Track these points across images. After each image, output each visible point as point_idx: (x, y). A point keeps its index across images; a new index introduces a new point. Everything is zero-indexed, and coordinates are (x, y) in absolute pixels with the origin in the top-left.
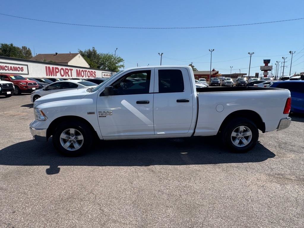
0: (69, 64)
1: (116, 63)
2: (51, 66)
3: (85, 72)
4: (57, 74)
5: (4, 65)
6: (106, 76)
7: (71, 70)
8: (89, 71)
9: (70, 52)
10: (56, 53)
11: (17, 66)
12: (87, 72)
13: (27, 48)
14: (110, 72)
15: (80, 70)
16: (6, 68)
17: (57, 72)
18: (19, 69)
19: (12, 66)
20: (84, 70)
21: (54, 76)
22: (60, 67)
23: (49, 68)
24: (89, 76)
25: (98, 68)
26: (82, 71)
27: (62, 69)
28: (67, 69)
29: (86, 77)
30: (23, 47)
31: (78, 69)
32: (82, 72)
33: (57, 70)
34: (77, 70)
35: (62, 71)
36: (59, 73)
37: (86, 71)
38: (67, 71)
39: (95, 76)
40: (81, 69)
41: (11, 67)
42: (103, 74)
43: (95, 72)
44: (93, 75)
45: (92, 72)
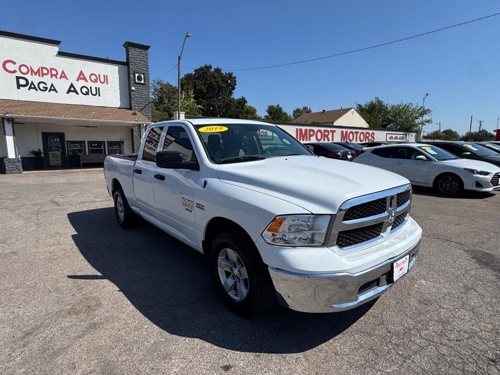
0: (335, 124)
1: (416, 118)
2: (304, 128)
3: (355, 135)
6: (395, 139)
7: (333, 132)
8: (362, 133)
9: (342, 108)
10: (324, 111)
12: (358, 135)
14: (402, 133)
15: (347, 132)
17: (311, 136)
20: (354, 131)
21: (306, 140)
22: (316, 129)
23: (301, 130)
24: (362, 139)
25: (384, 127)
26: (351, 132)
27: (320, 131)
28: (327, 131)
29: (356, 141)
30: (303, 108)
31: (345, 130)
32: (351, 135)
33: (312, 133)
34: (342, 132)
35: (319, 134)
36: (315, 136)
37: (357, 133)
38: (326, 133)
39: (372, 139)
40: (349, 131)
42: (389, 136)
43: (373, 133)
44: (370, 137)
45: (369, 133)
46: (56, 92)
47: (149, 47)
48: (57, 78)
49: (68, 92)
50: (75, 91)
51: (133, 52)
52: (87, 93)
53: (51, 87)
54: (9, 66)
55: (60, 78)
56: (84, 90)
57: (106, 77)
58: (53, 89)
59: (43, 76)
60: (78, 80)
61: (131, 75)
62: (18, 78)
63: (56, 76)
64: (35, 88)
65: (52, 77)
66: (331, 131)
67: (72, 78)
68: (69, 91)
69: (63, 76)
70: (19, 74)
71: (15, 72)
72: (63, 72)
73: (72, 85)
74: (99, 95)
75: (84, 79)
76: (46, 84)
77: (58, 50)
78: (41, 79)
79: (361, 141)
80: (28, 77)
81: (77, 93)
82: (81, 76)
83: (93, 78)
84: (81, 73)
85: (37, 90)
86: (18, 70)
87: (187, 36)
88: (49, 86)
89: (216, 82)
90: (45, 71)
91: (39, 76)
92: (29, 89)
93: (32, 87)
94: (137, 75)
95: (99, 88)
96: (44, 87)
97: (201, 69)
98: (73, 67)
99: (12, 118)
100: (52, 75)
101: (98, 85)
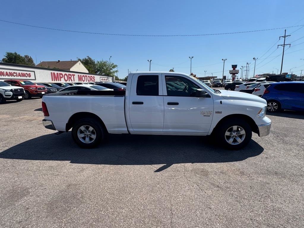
0: (71, 70)
1: (111, 69)
2: (56, 72)
3: (85, 77)
5: (13, 71)
6: (104, 80)
7: (74, 75)
8: (89, 76)
9: (71, 60)
10: (59, 61)
11: (25, 72)
12: (87, 77)
13: (29, 57)
14: (106, 77)
15: (81, 76)
16: (15, 75)
17: (61, 78)
18: (27, 75)
19: (21, 72)
20: (85, 75)
21: (59, 81)
22: (63, 73)
24: (89, 80)
25: (96, 73)
26: (83, 76)
27: (66, 74)
29: (86, 81)
31: (80, 74)
33: (61, 76)
35: (66, 76)
36: (63, 78)
37: (86, 76)
38: (70, 76)
40: (82, 75)
41: (19, 73)
42: (101, 78)
43: (94, 77)
44: (93, 79)
45: (92, 76)
66: (73, 75)
79: (89, 81)
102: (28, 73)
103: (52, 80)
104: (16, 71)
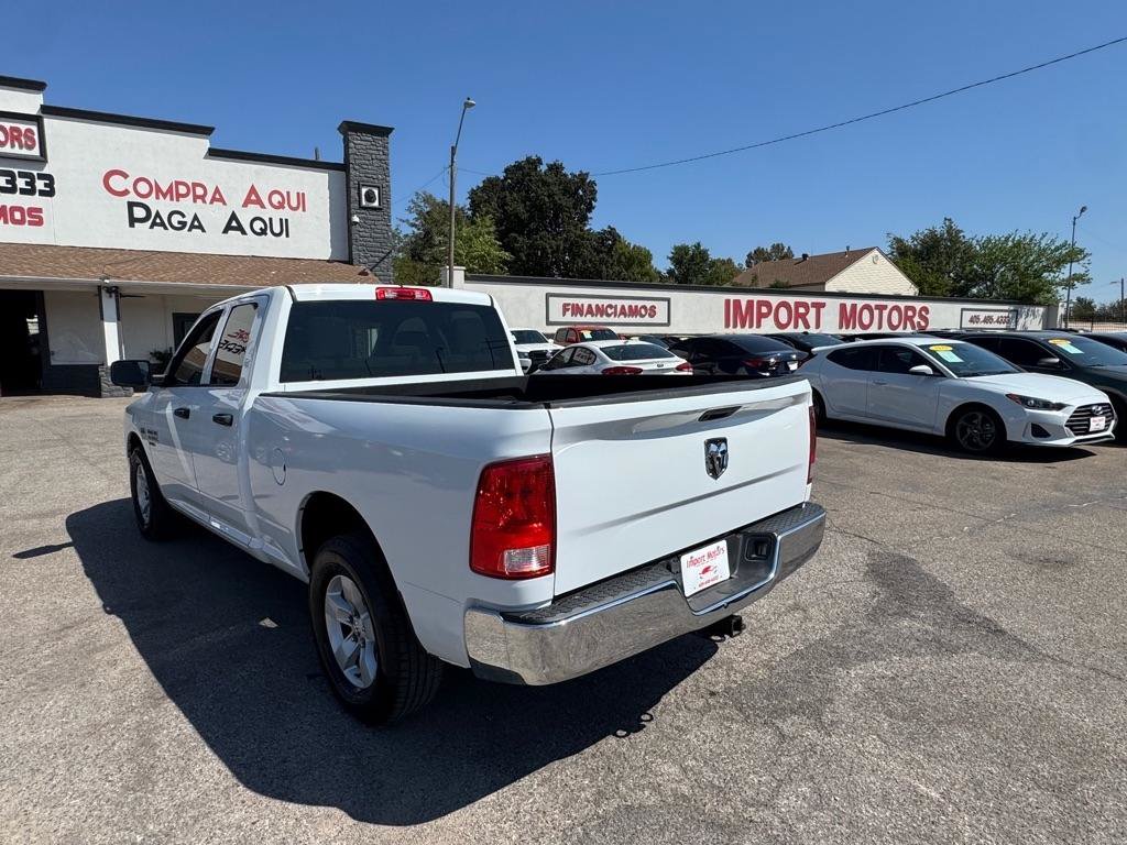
0: (830, 287)
3: (876, 312)
4: (763, 320)
5: (606, 302)
6: (985, 321)
7: (819, 306)
8: (896, 308)
9: (848, 248)
10: (805, 256)
11: (640, 303)
12: (885, 313)
14: (1006, 307)
15: (854, 306)
16: (610, 311)
17: (761, 316)
18: (643, 311)
19: (627, 303)
20: (873, 303)
21: (751, 326)
22: (774, 300)
23: (737, 303)
24: (895, 323)
25: (958, 294)
26: (867, 307)
27: (784, 304)
28: (805, 305)
29: (880, 327)
31: (849, 302)
32: (866, 313)
33: (764, 310)
34: (843, 307)
35: (783, 312)
36: (772, 316)
37: (881, 308)
38: (802, 310)
39: (923, 324)
40: (860, 303)
41: (623, 307)
42: (968, 315)
43: (926, 309)
44: (916, 319)
45: (913, 309)
46: (203, 231)
47: (391, 130)
48: (204, 202)
49: (225, 231)
50: (240, 228)
51: (359, 142)
52: (263, 232)
53: (193, 222)
54: (117, 183)
55: (211, 203)
56: (258, 225)
57: (301, 198)
58: (197, 224)
59: (178, 200)
60: (245, 205)
61: (352, 190)
62: (131, 205)
63: (203, 198)
64: (162, 224)
65: (195, 201)
66: (814, 305)
67: (235, 202)
68: (228, 228)
69: (218, 197)
70: (133, 197)
71: (126, 192)
72: (217, 190)
73: (233, 217)
74: (287, 235)
75: (259, 202)
76: (183, 216)
77: (208, 146)
78: (175, 206)
79: (891, 326)
80: (151, 202)
81: (244, 233)
82: (253, 197)
83: (276, 199)
84: (253, 190)
85: (166, 228)
86: (131, 189)
87: (467, 105)
88: (189, 220)
89: (549, 196)
90: (182, 190)
91: (172, 199)
92: (151, 227)
93: (157, 221)
94: (364, 190)
95: (286, 220)
96: (179, 222)
97: (518, 167)
98: (236, 178)
99: (116, 287)
100: (196, 198)
101: (285, 213)
102: (649, 304)
103: (727, 325)
104: (613, 302)
